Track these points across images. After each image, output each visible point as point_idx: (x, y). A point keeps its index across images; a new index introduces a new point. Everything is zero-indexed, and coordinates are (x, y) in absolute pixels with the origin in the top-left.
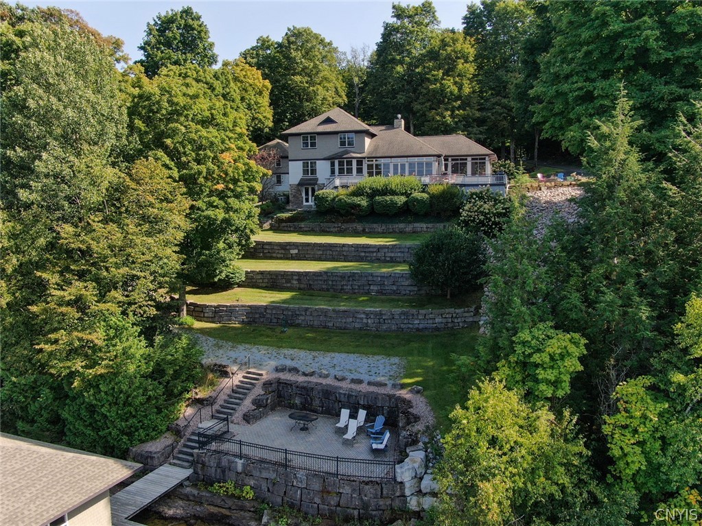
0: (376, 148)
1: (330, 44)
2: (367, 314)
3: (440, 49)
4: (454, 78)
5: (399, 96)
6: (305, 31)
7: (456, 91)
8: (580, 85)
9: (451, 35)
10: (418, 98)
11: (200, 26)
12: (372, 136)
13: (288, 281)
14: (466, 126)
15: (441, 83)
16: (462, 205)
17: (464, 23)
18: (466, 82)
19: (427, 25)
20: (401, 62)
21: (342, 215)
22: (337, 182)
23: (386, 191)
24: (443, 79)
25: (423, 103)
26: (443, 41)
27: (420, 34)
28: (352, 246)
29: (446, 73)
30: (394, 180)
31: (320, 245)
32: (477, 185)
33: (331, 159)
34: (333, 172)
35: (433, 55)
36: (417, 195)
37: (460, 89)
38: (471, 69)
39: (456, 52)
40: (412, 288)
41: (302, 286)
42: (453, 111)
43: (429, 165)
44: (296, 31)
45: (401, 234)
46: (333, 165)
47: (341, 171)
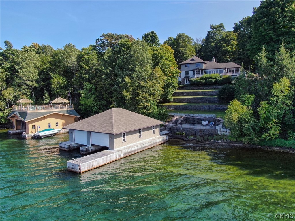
0: (207, 67)
1: (190, 38)
2: (206, 107)
3: (225, 38)
4: (230, 46)
5: (212, 52)
6: (183, 34)
7: (231, 50)
8: (257, 46)
9: (229, 33)
10: (219, 53)
11: (156, 36)
12: (205, 63)
13: (184, 100)
14: (234, 60)
15: (226, 48)
16: (232, 81)
17: (233, 29)
18: (234, 47)
19: (221, 30)
20: (213, 42)
21: (197, 85)
22: (196, 76)
23: (210, 78)
24: (226, 46)
25: (220, 54)
26: (226, 35)
27: (219, 33)
28: (201, 92)
29: (228, 45)
30: (212, 75)
31: (192, 92)
32: (237, 76)
33: (193, 70)
34: (194, 74)
35: (223, 39)
36: (219, 78)
37: (232, 49)
38: (235, 43)
39: (231, 38)
40: (218, 101)
41: (188, 102)
42: (230, 56)
43: (222, 71)
44: (180, 35)
45: (214, 89)
46: (194, 72)
47: (197, 74)
